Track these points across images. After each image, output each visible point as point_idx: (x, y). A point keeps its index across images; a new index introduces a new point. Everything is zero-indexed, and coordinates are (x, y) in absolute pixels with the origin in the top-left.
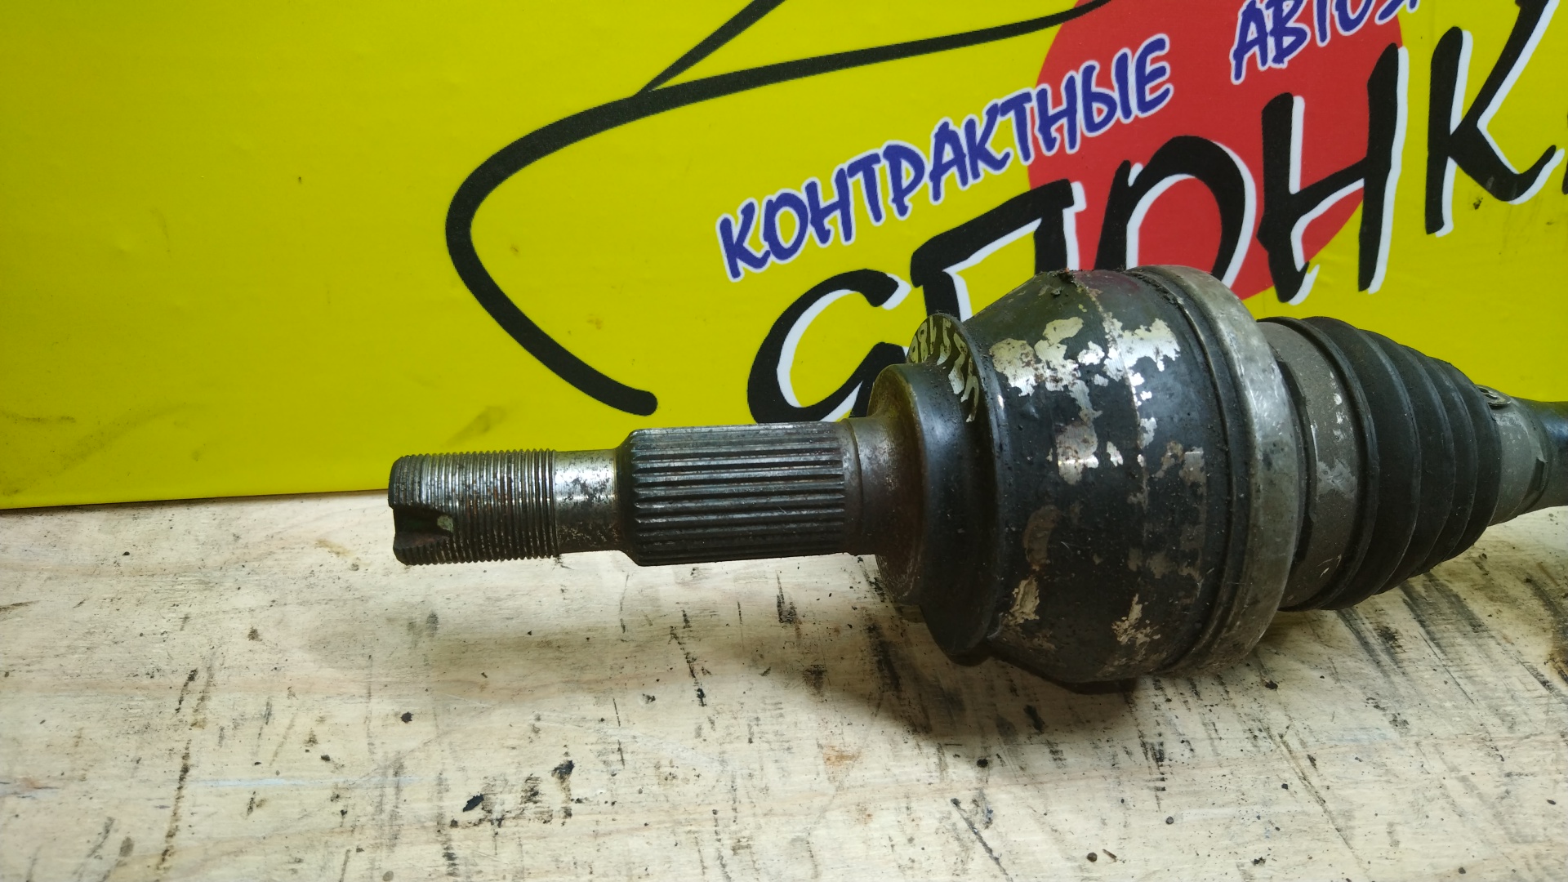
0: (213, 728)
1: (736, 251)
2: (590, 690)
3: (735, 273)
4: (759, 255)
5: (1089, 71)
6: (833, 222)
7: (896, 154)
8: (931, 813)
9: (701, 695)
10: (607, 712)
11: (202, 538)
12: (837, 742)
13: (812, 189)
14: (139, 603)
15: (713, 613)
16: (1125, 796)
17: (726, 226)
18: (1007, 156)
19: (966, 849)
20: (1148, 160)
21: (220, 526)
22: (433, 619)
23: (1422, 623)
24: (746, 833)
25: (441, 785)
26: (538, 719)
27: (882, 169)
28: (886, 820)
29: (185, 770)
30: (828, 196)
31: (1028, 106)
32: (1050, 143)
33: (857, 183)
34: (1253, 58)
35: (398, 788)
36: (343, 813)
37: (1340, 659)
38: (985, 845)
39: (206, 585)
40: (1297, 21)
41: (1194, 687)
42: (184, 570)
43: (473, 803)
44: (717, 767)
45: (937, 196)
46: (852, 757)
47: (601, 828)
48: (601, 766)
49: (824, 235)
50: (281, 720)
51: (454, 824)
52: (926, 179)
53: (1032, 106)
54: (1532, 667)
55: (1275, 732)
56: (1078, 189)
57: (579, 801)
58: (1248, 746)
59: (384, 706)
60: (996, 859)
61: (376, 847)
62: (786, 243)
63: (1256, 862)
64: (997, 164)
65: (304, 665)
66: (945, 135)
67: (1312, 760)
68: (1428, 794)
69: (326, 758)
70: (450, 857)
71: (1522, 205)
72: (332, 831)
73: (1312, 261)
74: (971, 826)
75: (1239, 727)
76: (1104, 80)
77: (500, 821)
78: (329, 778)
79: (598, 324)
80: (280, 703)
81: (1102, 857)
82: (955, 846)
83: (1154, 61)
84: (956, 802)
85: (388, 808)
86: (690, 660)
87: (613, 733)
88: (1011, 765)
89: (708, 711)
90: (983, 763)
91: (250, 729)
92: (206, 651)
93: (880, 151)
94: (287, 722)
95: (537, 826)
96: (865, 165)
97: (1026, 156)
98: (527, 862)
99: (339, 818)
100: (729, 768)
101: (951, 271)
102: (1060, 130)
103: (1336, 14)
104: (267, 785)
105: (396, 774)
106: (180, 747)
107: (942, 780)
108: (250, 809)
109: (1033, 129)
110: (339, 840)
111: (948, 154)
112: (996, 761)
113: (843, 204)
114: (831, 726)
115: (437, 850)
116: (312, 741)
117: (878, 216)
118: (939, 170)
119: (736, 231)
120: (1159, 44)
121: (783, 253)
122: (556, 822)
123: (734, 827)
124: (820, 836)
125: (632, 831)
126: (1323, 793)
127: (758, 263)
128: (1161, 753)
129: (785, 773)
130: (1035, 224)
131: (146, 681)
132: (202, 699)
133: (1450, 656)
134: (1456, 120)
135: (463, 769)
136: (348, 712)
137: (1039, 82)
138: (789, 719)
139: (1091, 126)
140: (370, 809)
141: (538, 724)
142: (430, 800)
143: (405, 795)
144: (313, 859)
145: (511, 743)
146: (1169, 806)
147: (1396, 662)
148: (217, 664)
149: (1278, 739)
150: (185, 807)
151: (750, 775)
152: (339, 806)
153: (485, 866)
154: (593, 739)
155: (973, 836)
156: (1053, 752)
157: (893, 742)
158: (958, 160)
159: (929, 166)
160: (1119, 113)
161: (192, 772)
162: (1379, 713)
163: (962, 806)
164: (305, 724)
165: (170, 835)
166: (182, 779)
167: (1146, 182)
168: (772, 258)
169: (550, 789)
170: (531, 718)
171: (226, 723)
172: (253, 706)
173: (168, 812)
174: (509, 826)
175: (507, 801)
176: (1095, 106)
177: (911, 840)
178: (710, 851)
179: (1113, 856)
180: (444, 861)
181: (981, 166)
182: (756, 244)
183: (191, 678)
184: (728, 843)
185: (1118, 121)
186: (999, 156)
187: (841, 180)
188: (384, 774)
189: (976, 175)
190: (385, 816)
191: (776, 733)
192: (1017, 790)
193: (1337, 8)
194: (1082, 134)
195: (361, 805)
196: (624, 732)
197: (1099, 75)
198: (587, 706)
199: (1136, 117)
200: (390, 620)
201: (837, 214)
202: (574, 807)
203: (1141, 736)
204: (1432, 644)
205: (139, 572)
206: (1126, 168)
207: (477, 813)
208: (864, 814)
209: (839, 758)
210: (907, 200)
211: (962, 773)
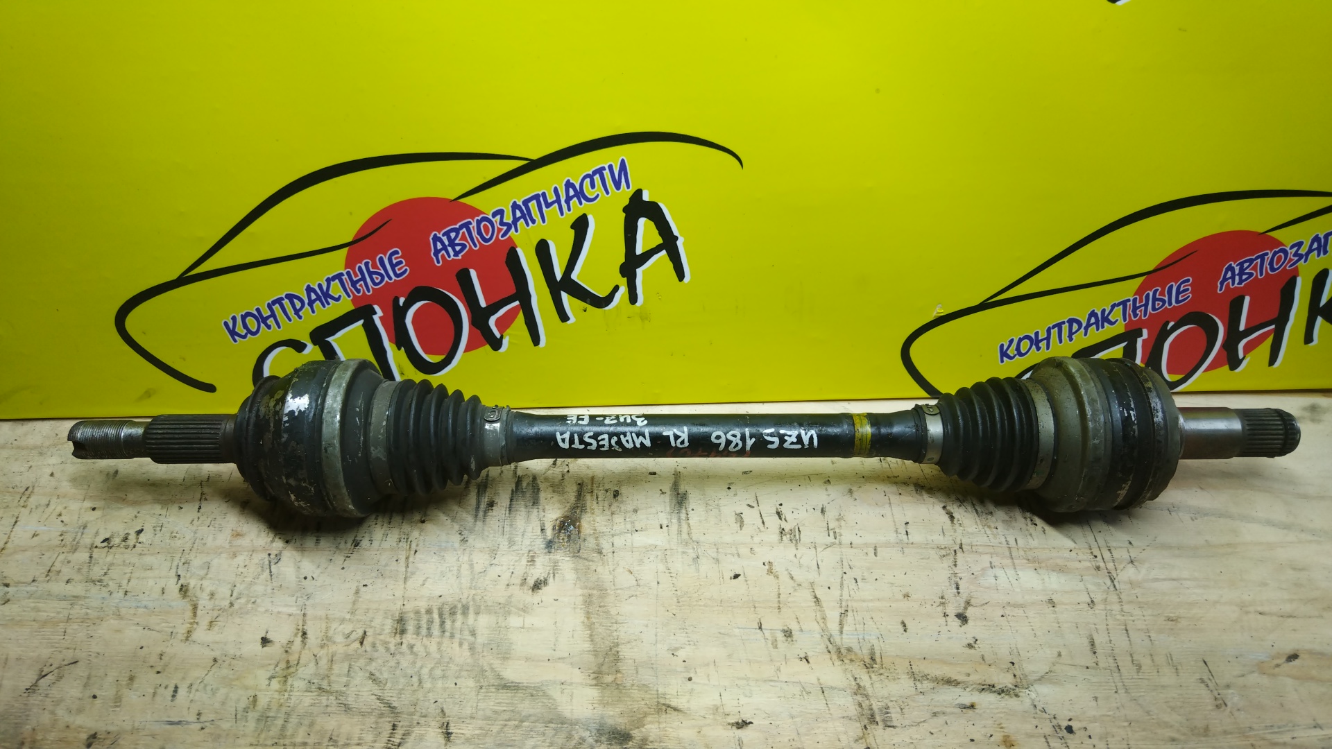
0: (28, 508)
1: (233, 333)
2: (161, 503)
3: (235, 341)
4: (243, 334)
5: (366, 264)
6: (271, 322)
7: (291, 297)
8: (260, 557)
9: (200, 508)
10: (163, 512)
11: (44, 435)
12: (239, 530)
13: (258, 310)
14: (16, 460)
15: (220, 476)
16: (333, 558)
17: (226, 324)
18: (340, 296)
19: (263, 571)
20: (407, 296)
21: (52, 430)
22: (116, 472)
23: (511, 500)
24: (190, 559)
25: (97, 534)
26: (138, 513)
27: (286, 302)
28: (240, 559)
29: (16, 522)
30: (266, 313)
31: (343, 277)
32: (358, 291)
33: (277, 308)
34: (443, 256)
35: (83, 533)
36: (62, 540)
37: (461, 513)
38: (270, 570)
39: (41, 454)
40: (460, 240)
41: (391, 519)
42: (35, 447)
43: (105, 540)
44: (192, 534)
45: (313, 312)
46: (241, 535)
47: (143, 553)
48: (153, 531)
49: (269, 327)
50: (52, 507)
51: (96, 547)
52: (306, 306)
53: (345, 277)
54: (544, 524)
55: (409, 540)
56: (376, 308)
57: (140, 543)
58: (395, 544)
59: (88, 504)
60: (271, 575)
61: (68, 552)
62: (254, 330)
63: (364, 586)
64: (338, 299)
65: (66, 487)
66: (309, 290)
67: (416, 551)
68: (451, 569)
69: (62, 522)
70: (91, 557)
71: (610, 310)
72: (57, 546)
73: (504, 334)
74: (270, 563)
75: (397, 536)
76: (375, 266)
77: (111, 547)
78: (62, 528)
79: (184, 359)
80: (54, 500)
81: (309, 578)
82: (260, 569)
83: (396, 259)
84: (269, 555)
85: (77, 540)
86: (202, 494)
87: (163, 519)
88: (298, 543)
89: (199, 514)
90: (287, 542)
91: (41, 509)
92: (34, 480)
93: (284, 296)
94: (53, 508)
95: (123, 550)
96: (279, 301)
97: (349, 296)
98: (115, 561)
99: (60, 542)
100: (196, 535)
101: (329, 339)
102: (361, 286)
103: (478, 237)
104: (41, 528)
105: (84, 529)
106: (16, 514)
107: (269, 546)
108: (33, 537)
109: (349, 286)
110: (58, 549)
111: (313, 296)
112: (294, 541)
113: (273, 315)
114: (241, 523)
115: (88, 555)
116: (60, 515)
117: (290, 320)
118: (311, 303)
119: (231, 326)
120: (396, 252)
121: (254, 334)
122: (129, 549)
123: (187, 556)
124: (215, 562)
125: (152, 554)
126: (410, 565)
127: (244, 337)
128: (359, 544)
129: (215, 539)
130: (362, 322)
131: (11, 490)
132: (28, 498)
133: (511, 515)
134: (559, 276)
135: (106, 529)
136: (74, 506)
137: (346, 269)
138: (226, 519)
139: (375, 284)
140: (71, 540)
141: (138, 515)
142: (91, 538)
143: (84, 536)
144: (47, 554)
145: (125, 521)
146: (346, 564)
147: (485, 516)
148: (36, 485)
149: (409, 543)
150: (13, 534)
151: (202, 539)
152: (61, 538)
153: (101, 561)
154: (154, 522)
155: (268, 567)
156: (317, 540)
157: (260, 531)
158: (318, 298)
159: (306, 301)
160: (386, 279)
161: (18, 523)
162: (460, 536)
163: (271, 556)
164: (59, 509)
165: (6, 543)
166: (14, 525)
167: (408, 304)
168: (249, 335)
169: (132, 537)
170: (135, 513)
171: (34, 507)
172: (44, 501)
173: (7, 536)
174: (113, 550)
175: (116, 541)
176: (374, 276)
177: (245, 566)
178: (175, 563)
179: (313, 579)
180: (89, 559)
181: (330, 300)
182: (240, 329)
183: (26, 490)
184: (183, 561)
185: (387, 281)
186: (337, 296)
187: (270, 306)
188: (80, 528)
189: (328, 304)
190: (75, 543)
191: (220, 524)
192: (294, 553)
193: (478, 234)
194: (372, 288)
195: (68, 538)
196: (166, 520)
197: (372, 265)
198: (157, 509)
199: (395, 280)
200: (101, 472)
201: (272, 319)
202: (138, 544)
203: (356, 536)
204: (508, 509)
205: (19, 448)
206: (396, 300)
207: (105, 544)
208: (235, 556)
209: (238, 535)
210: (301, 313)
211: (279, 544)
